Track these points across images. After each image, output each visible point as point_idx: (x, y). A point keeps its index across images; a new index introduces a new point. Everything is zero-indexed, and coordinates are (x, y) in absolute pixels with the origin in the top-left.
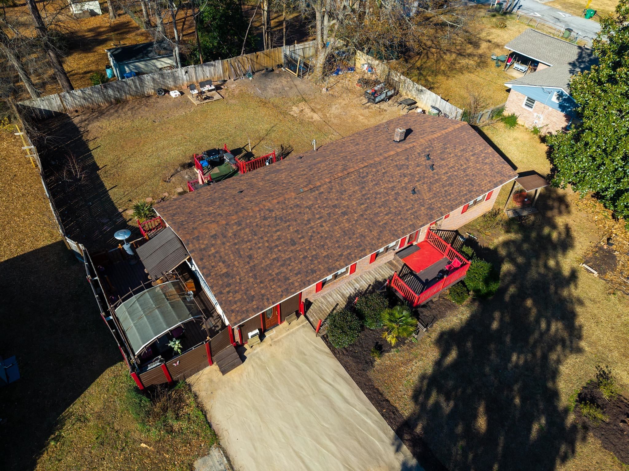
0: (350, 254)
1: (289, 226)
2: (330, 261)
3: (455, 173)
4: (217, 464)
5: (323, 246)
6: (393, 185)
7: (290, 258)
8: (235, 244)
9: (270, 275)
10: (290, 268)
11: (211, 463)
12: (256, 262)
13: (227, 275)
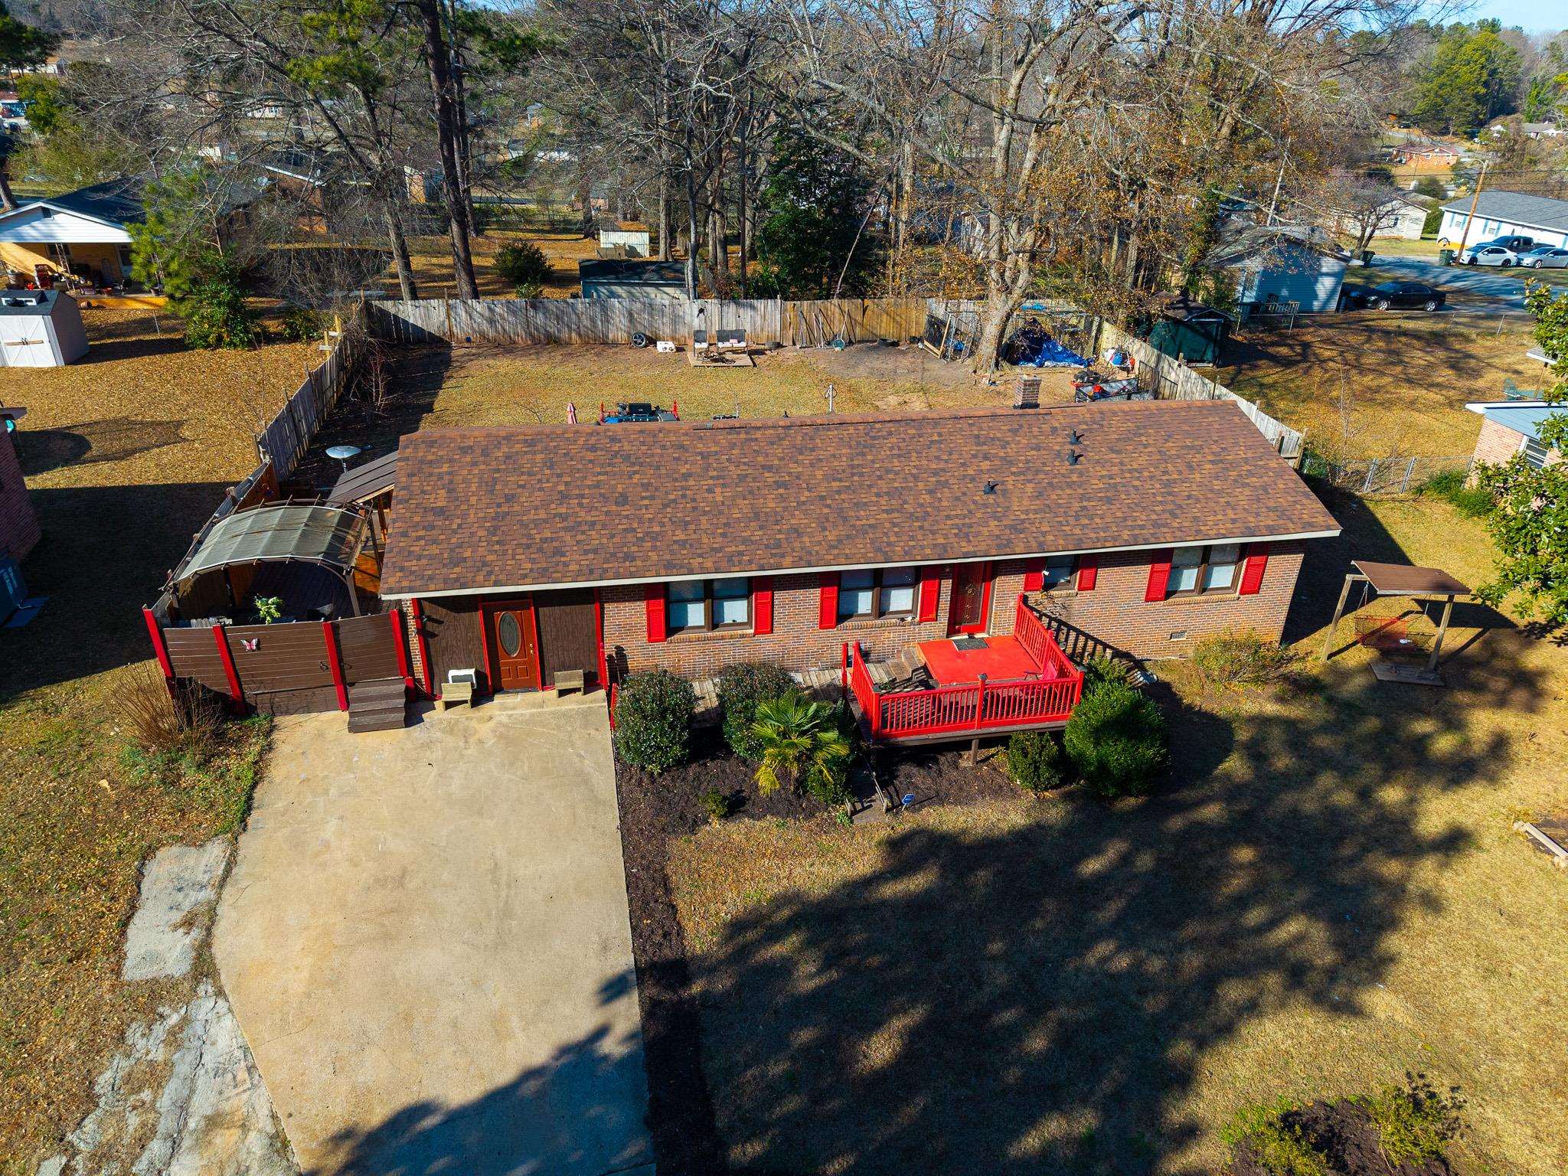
0: (741, 553)
1: (635, 472)
2: (683, 552)
3: (1137, 483)
4: (202, 868)
5: (687, 524)
6: (942, 465)
7: (593, 524)
8: (498, 471)
9: (530, 537)
10: (580, 537)
11: (192, 863)
12: (517, 508)
13: (441, 512)
